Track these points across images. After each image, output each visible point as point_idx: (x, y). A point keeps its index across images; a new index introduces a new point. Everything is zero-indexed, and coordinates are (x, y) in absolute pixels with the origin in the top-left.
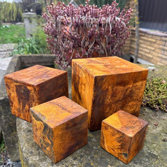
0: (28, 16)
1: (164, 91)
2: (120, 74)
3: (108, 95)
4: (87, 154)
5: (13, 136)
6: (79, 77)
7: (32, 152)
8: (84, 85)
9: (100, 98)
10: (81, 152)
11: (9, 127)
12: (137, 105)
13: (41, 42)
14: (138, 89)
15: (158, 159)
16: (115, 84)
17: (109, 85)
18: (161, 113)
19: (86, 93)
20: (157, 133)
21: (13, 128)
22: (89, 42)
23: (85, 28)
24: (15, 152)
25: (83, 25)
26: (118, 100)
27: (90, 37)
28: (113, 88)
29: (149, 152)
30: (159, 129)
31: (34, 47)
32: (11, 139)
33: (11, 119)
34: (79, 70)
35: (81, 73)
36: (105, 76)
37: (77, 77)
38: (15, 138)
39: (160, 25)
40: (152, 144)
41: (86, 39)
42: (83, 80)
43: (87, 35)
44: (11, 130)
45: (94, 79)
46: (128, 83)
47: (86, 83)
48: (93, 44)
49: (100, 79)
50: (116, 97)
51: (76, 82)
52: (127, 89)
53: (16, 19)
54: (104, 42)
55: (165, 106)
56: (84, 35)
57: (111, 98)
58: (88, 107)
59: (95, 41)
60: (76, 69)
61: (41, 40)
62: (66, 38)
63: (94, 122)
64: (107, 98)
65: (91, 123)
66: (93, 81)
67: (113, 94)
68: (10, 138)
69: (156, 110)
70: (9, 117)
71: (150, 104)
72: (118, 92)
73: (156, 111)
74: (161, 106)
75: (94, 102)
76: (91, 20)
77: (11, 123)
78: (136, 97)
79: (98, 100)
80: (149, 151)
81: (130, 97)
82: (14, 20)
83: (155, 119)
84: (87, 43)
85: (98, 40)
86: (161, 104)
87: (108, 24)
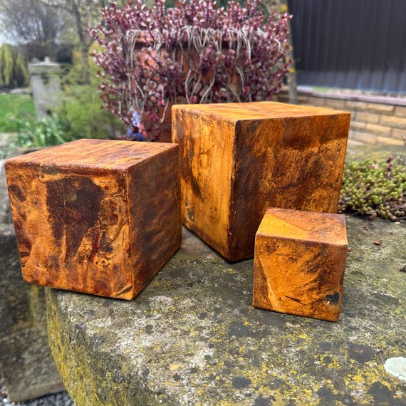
0: (41, 70)
1: (380, 180)
2: (291, 119)
3: (267, 169)
4: (230, 306)
5: (17, 333)
6: (193, 141)
7: (92, 312)
8: (208, 153)
9: (248, 177)
10: (215, 303)
11: (7, 311)
12: (331, 198)
13: (73, 125)
14: (330, 158)
15: (401, 304)
16: (281, 143)
17: (268, 144)
18: (382, 224)
19: (212, 173)
20: (383, 259)
21: (18, 313)
22: (201, 84)
23: (191, 50)
24: (20, 375)
25: (186, 43)
26: (288, 183)
27: (205, 71)
28: (276, 152)
29: (374, 294)
30: (386, 251)
31: (56, 135)
32: (13, 341)
33: (12, 287)
34: (192, 122)
35: (197, 127)
36: (260, 122)
37: (188, 143)
38: (22, 339)
39: (340, 76)
40: (378, 278)
41: (195, 75)
42: (204, 144)
43: (195, 68)
44: (11, 318)
45: (234, 127)
46: (310, 141)
47: (213, 146)
48: (211, 85)
49: (248, 129)
50: (285, 175)
51: (185, 155)
52: (308, 157)
53: (11, 82)
54: (235, 84)
55: (388, 207)
56: (189, 67)
57: (272, 177)
58: (219, 205)
59: (216, 78)
60: (183, 123)
61: (73, 119)
62: (148, 77)
63: (236, 239)
64: (265, 179)
65: (228, 241)
66: (232, 133)
67: (278, 169)
68: (10, 339)
69: (371, 217)
70: (8, 282)
71: (354, 207)
72: (288, 163)
73: (371, 220)
74: (380, 209)
75: (235, 185)
76: (204, 34)
77: (12, 298)
78: (328, 177)
79: (244, 181)
80: (376, 292)
81: (315, 177)
82: (7, 81)
83: (372, 235)
84: (196, 86)
85: (223, 77)
86: (379, 205)
87: (243, 43)
